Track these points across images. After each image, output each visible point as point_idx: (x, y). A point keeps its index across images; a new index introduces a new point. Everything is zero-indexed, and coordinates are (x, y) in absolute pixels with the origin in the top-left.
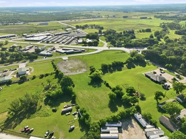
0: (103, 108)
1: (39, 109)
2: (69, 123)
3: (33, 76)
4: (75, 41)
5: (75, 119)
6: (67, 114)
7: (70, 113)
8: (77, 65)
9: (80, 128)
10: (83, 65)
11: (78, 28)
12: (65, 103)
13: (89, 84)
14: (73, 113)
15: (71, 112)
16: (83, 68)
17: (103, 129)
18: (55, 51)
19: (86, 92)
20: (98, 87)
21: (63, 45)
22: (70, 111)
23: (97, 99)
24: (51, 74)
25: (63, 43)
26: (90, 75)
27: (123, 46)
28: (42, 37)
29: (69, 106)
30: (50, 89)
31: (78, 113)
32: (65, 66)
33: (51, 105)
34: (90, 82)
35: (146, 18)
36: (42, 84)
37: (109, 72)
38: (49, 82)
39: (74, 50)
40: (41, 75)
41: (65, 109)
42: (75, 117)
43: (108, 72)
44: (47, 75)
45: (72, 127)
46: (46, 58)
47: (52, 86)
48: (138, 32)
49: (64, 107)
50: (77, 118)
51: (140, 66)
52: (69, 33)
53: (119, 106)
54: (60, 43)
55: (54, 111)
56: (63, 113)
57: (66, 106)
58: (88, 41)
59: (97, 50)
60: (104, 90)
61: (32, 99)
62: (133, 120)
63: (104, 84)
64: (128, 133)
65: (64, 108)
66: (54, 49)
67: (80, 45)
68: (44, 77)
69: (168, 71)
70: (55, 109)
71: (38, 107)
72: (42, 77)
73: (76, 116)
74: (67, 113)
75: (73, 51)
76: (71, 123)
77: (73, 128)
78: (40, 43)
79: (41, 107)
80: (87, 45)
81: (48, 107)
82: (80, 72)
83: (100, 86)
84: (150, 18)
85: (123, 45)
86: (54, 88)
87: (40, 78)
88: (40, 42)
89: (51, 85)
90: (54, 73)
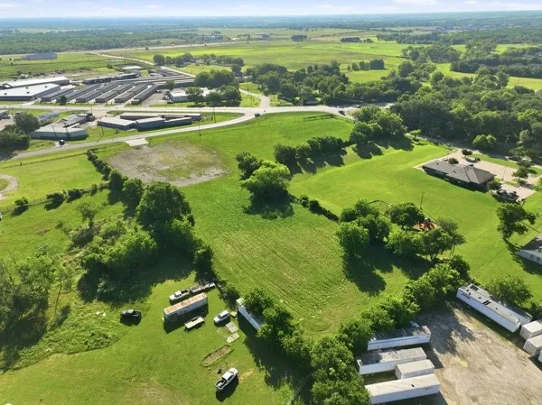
0: (327, 285)
1: (60, 323)
2: (210, 361)
3: (18, 202)
4: (162, 95)
5: (230, 340)
6: (190, 325)
7: (200, 320)
8: (187, 158)
9: (263, 374)
10: (206, 158)
11: (162, 65)
12: (170, 282)
13: (248, 211)
14: (217, 319)
15: (204, 316)
16: (210, 165)
17: (365, 363)
18: (93, 124)
19: (243, 237)
20: (284, 217)
21: (121, 107)
22: (202, 310)
23: (295, 259)
24: (94, 191)
25: (119, 101)
26: (248, 180)
27: (321, 103)
28: (41, 89)
29: (192, 294)
30: (98, 238)
31: (234, 314)
32: (141, 163)
33: (111, 299)
34: (248, 204)
35: (357, 40)
36: (60, 226)
37: (303, 171)
38: (88, 215)
39: (163, 117)
40: (49, 197)
41: (179, 307)
42: (230, 333)
43: (301, 172)
44: (75, 195)
45: (227, 376)
46: (62, 144)
47: (102, 231)
48: (349, 69)
49: (172, 297)
50: (237, 336)
51: (397, 148)
52: (134, 77)
53: (383, 271)
54: (109, 102)
55: (131, 320)
56: (173, 323)
57: (178, 293)
58: (206, 92)
59: (242, 115)
60: (310, 225)
61: (18, 281)
62: (459, 314)
63: (300, 206)
64: (464, 364)
65: (173, 302)
66: (89, 118)
67: (182, 106)
68: (64, 204)
69: (486, 156)
70: (131, 311)
71: (52, 314)
72: (55, 201)
73: (233, 326)
74: (187, 321)
75: (161, 119)
76: (216, 358)
77: (235, 380)
78: (35, 104)
79: (66, 311)
80: (204, 103)
81: (99, 310)
82: (205, 179)
83: (291, 213)
84: (369, 41)
85: (319, 99)
86: (112, 235)
87: (48, 207)
88: (32, 102)
89: (99, 228)
90: (102, 188)
